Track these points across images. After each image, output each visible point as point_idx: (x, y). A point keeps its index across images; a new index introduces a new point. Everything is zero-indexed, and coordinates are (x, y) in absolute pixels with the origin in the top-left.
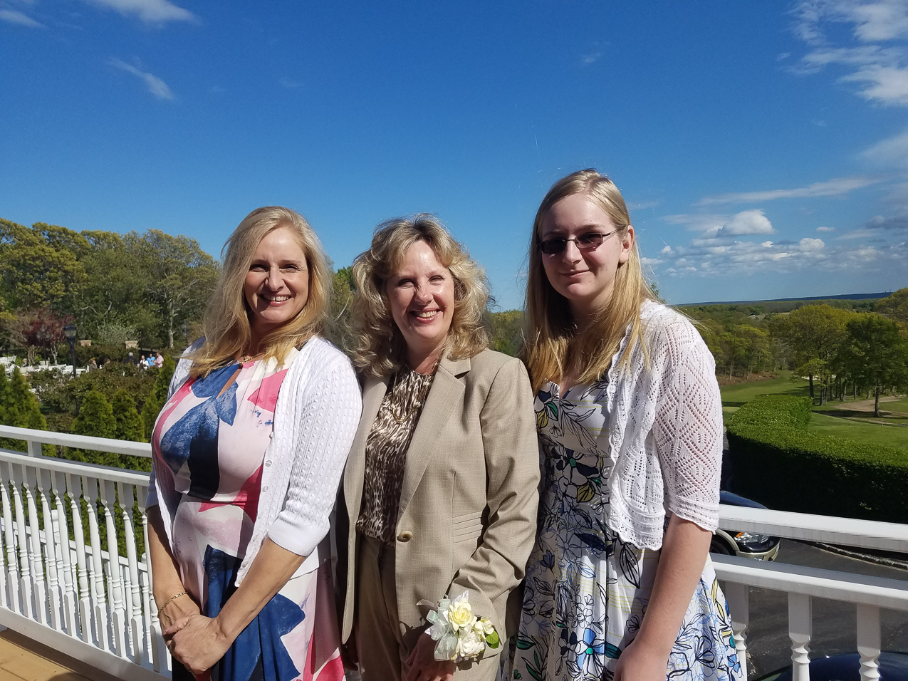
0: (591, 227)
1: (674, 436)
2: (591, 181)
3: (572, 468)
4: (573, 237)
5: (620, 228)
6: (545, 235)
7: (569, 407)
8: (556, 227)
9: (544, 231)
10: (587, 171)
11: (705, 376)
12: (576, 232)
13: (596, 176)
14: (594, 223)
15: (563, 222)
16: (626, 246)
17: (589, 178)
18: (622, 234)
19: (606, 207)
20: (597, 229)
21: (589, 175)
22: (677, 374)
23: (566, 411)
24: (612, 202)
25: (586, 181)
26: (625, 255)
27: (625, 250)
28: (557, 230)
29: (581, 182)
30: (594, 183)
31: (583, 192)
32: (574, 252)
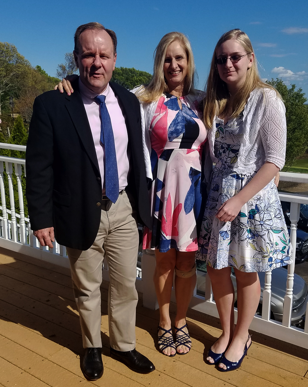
0: (236, 53)
1: (267, 134)
2: (237, 34)
3: (229, 151)
4: (229, 57)
5: (248, 53)
6: (218, 57)
7: (228, 128)
8: (223, 53)
9: (218, 55)
10: (236, 30)
11: (279, 109)
12: (230, 55)
13: (239, 32)
14: (237, 51)
15: (225, 51)
16: (251, 61)
17: (236, 33)
18: (249, 56)
19: (243, 45)
20: (239, 54)
21: (237, 31)
22: (268, 110)
23: (227, 130)
24: (245, 43)
25: (235, 34)
26: (250, 65)
27: (251, 63)
28: (223, 54)
29: (233, 35)
30: (239, 35)
31: (234, 39)
32: (229, 63)
